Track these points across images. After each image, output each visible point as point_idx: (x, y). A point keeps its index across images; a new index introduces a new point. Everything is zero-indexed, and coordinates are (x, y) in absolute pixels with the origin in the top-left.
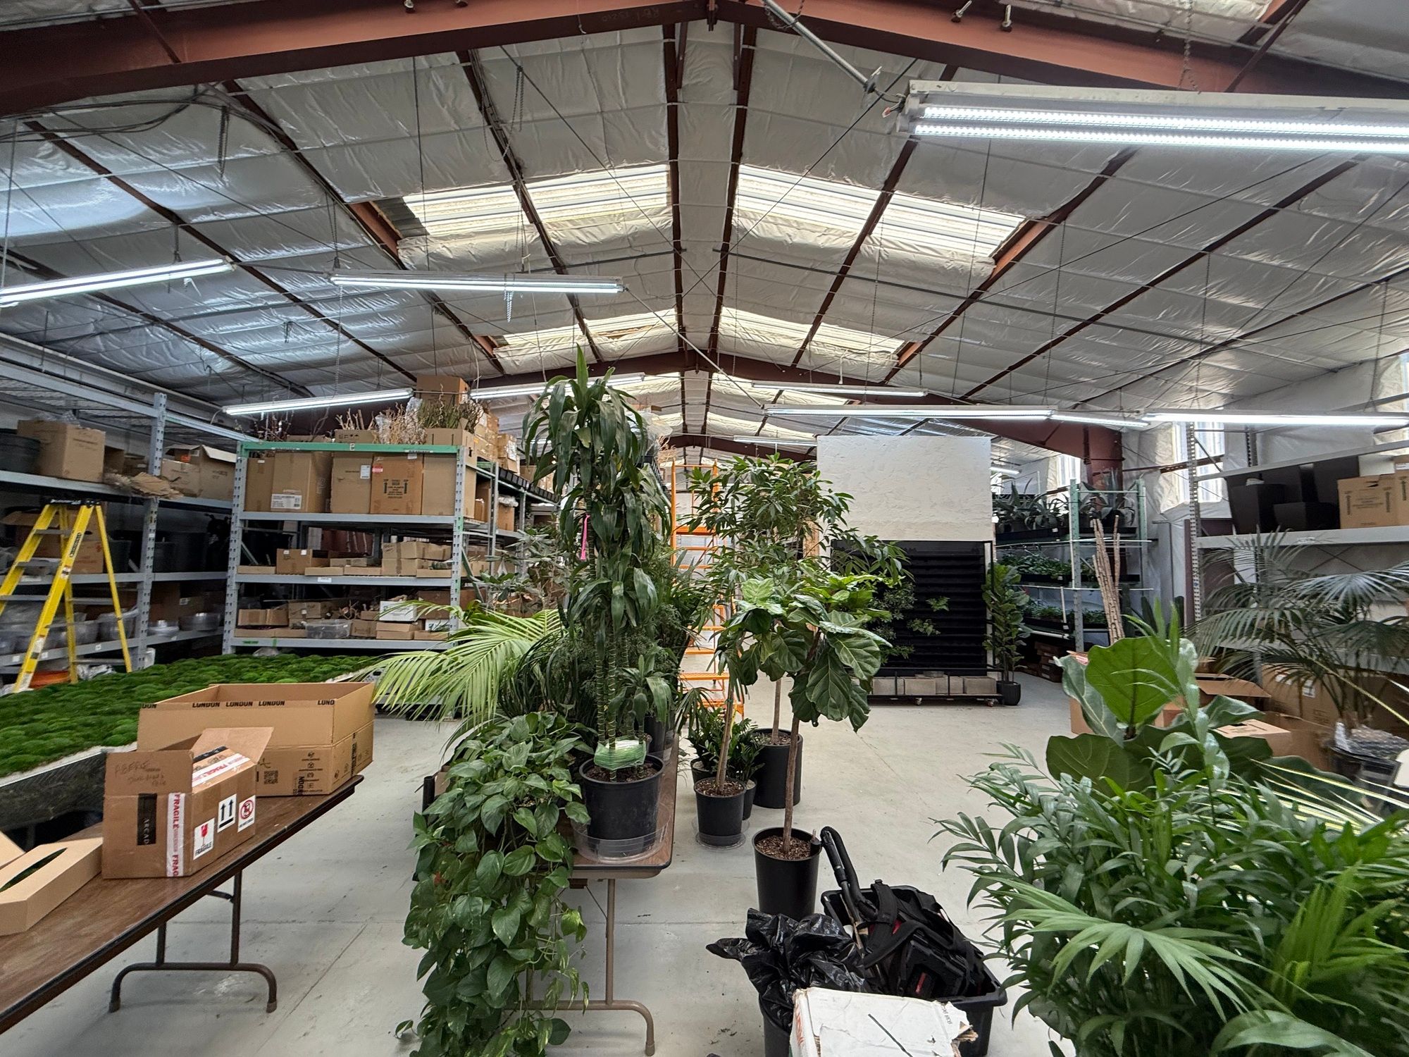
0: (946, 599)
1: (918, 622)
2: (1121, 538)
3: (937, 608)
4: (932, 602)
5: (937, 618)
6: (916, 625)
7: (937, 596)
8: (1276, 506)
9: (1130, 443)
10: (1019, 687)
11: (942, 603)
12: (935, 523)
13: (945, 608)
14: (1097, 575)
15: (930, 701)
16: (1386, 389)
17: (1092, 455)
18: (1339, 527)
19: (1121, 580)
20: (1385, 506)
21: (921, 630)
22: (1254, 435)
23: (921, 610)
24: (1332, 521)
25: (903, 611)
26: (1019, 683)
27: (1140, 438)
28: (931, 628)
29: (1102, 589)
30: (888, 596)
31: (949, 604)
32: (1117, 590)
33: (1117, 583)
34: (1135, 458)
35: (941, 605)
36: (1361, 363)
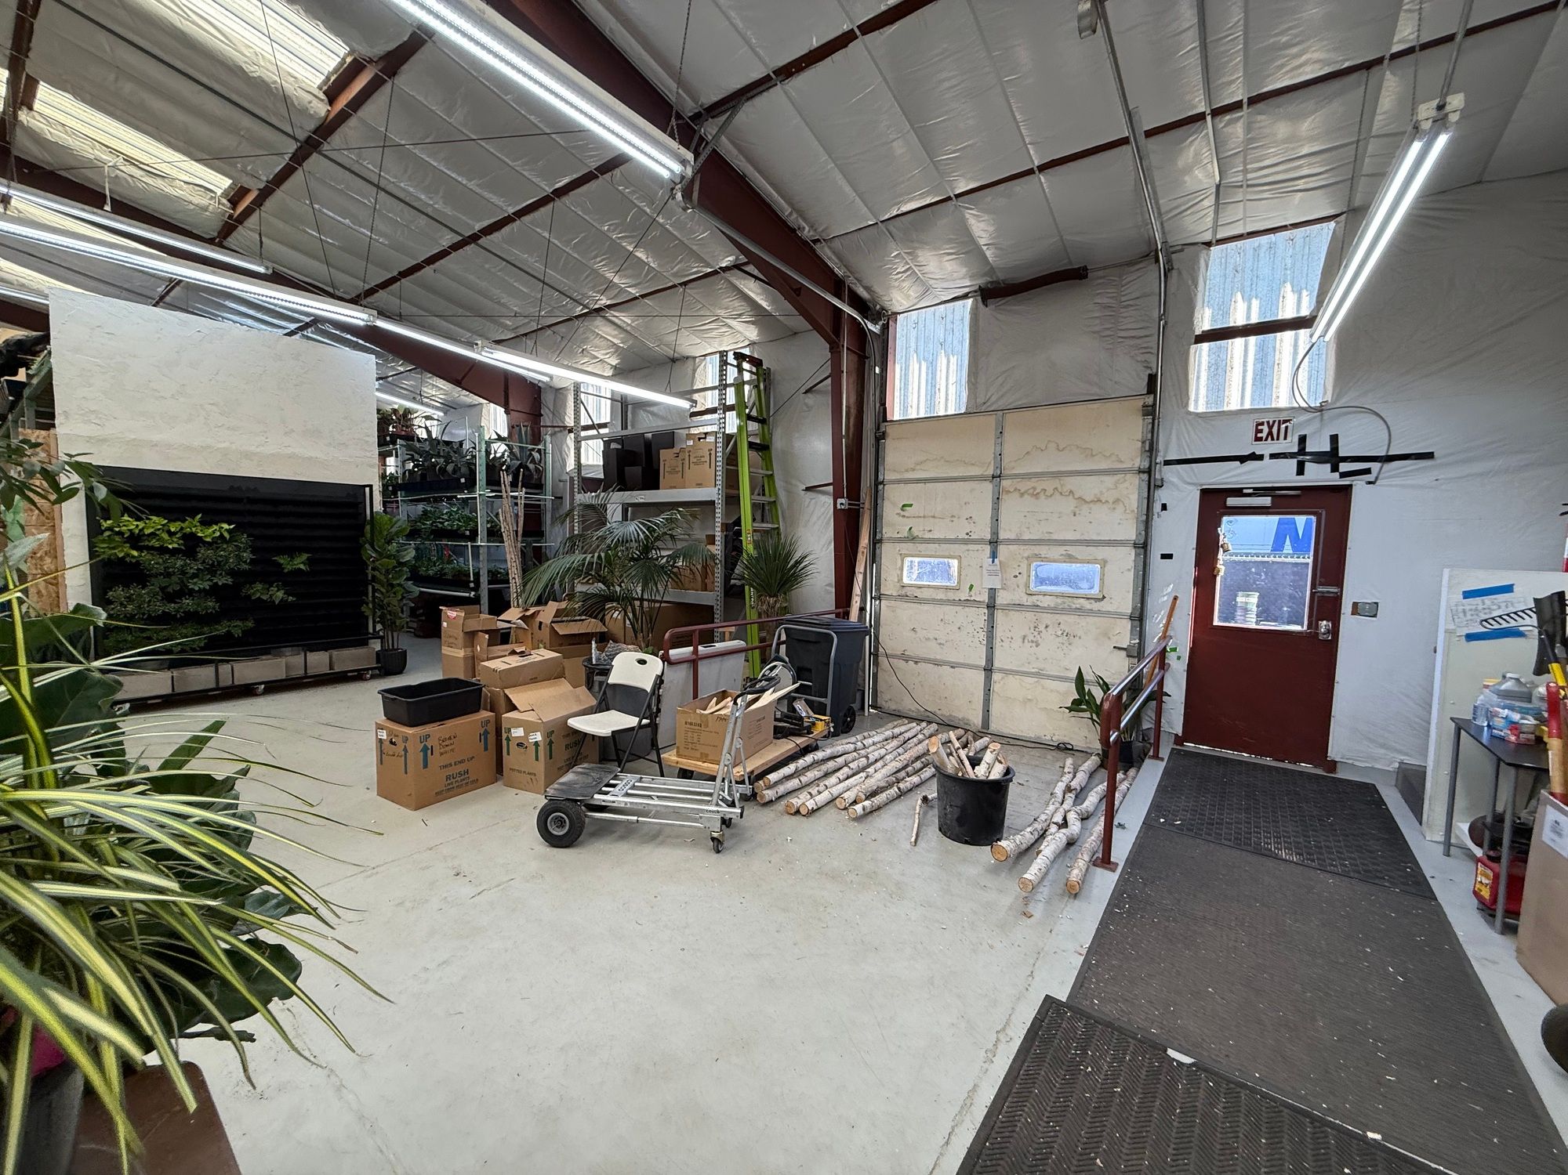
0: (305, 556)
1: (259, 586)
2: (526, 493)
3: (289, 568)
4: (282, 560)
5: (290, 581)
6: (257, 591)
7: (292, 552)
8: (626, 468)
9: (547, 399)
10: (405, 653)
11: (297, 561)
12: (291, 456)
13: (302, 567)
14: (503, 530)
15: (275, 687)
16: (698, 383)
17: (512, 406)
18: (658, 488)
19: (524, 535)
20: (680, 474)
21: (264, 597)
22: (627, 406)
23: (267, 572)
24: (655, 486)
25: (232, 573)
26: (405, 648)
27: (556, 396)
28: (280, 594)
29: (506, 544)
30: (202, 552)
31: (309, 562)
32: (519, 545)
33: (520, 539)
34: (551, 415)
35: (300, 563)
36: (687, 358)
